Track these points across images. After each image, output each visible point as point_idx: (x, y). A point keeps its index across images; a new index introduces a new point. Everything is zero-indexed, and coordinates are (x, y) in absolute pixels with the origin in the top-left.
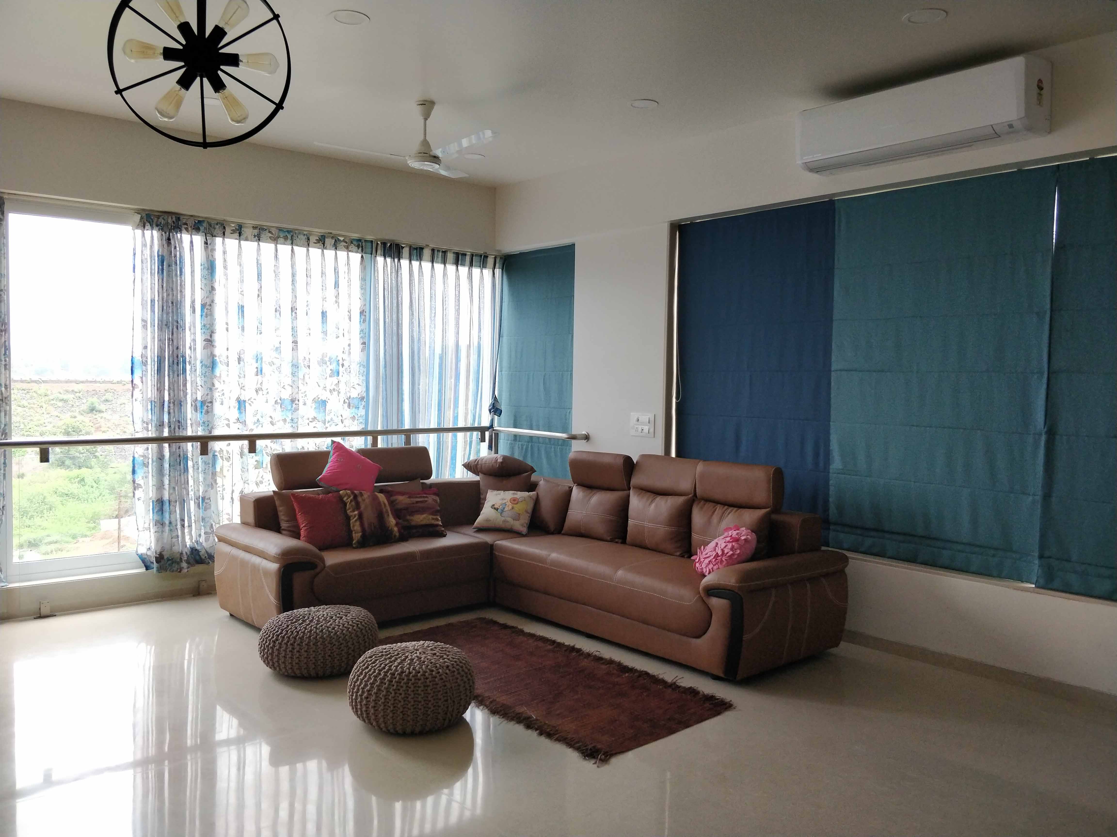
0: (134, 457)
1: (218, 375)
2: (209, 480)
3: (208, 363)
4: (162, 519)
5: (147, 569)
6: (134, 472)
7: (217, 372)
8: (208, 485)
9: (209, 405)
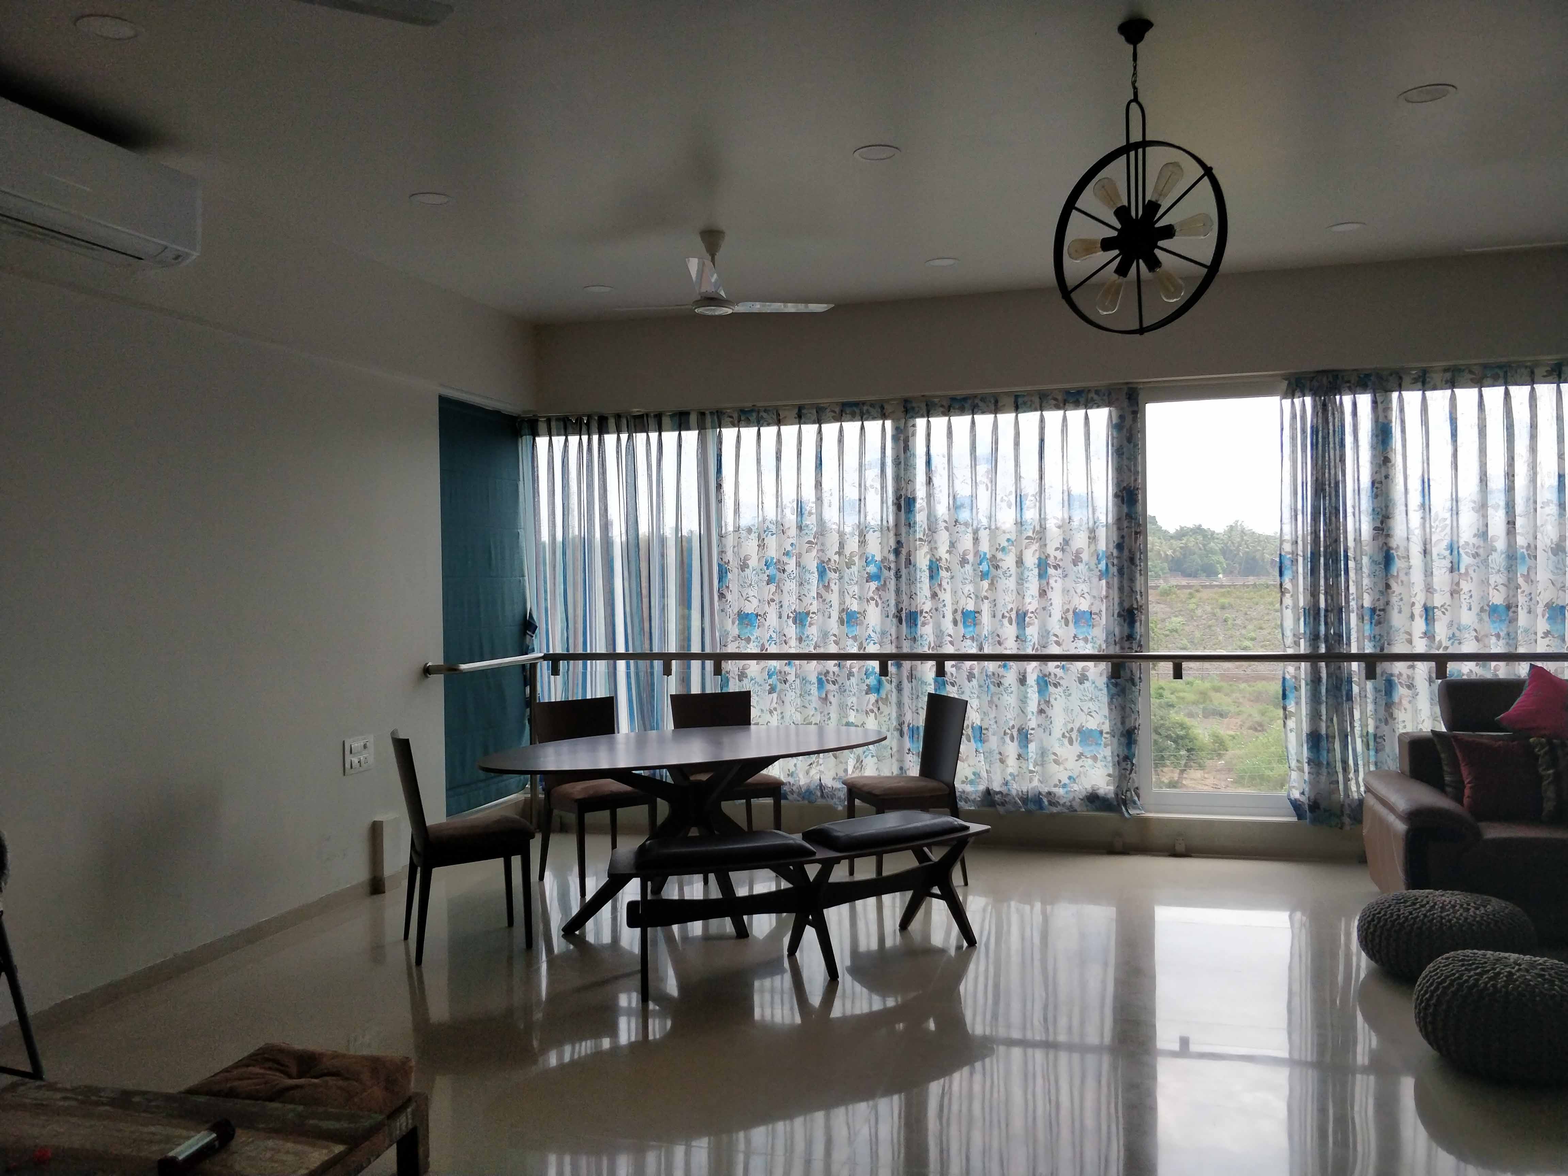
0: (1284, 679)
1: (1395, 574)
2: (1382, 713)
3: (1380, 558)
4: (1319, 757)
5: (1299, 819)
6: (1284, 696)
7: (1394, 571)
8: (1380, 720)
9: (1382, 613)
